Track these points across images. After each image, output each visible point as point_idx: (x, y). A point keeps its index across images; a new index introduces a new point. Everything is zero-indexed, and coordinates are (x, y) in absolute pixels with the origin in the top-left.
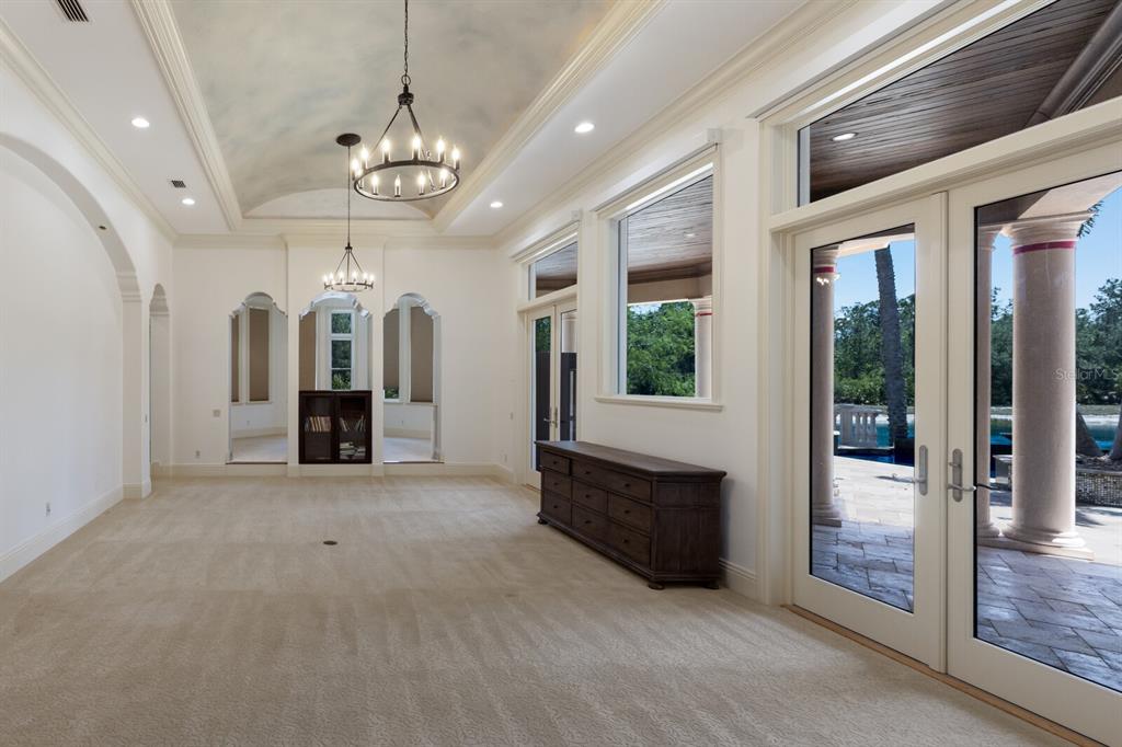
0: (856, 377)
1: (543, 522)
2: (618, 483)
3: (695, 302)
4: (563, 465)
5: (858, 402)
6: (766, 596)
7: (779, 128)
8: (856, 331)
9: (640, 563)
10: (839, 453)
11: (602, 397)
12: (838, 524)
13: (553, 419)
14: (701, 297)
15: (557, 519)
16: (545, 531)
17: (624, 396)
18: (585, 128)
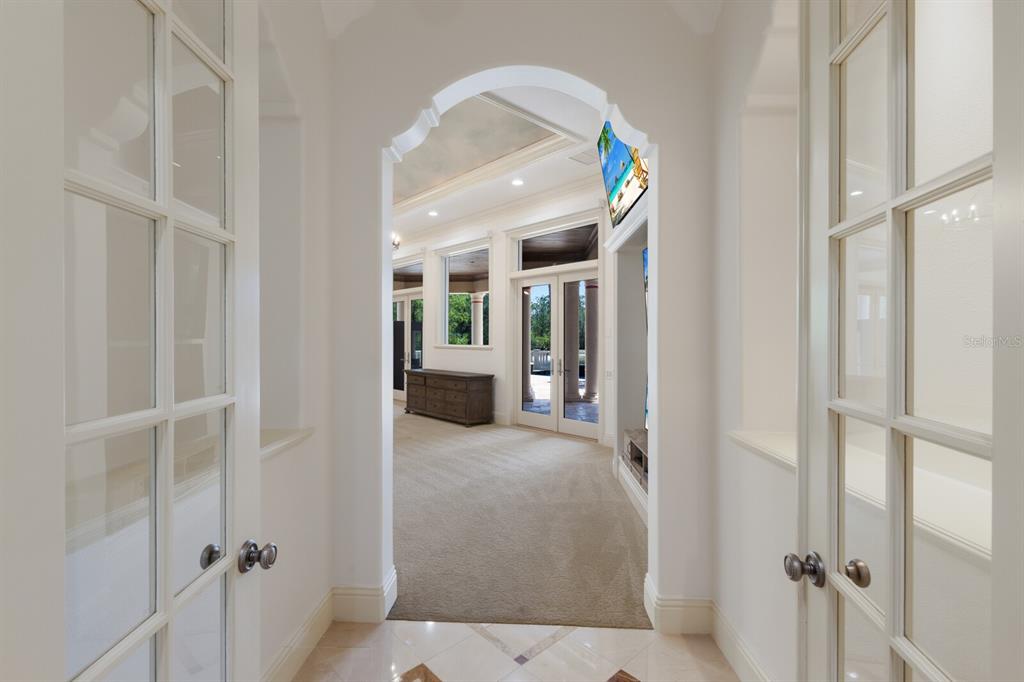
0: (542, 336)
1: (408, 412)
2: (450, 384)
3: (472, 295)
4: (421, 380)
5: (542, 349)
6: (508, 423)
7: (512, 239)
8: (542, 310)
9: (461, 418)
10: (533, 373)
11: (437, 345)
12: (532, 401)
13: (406, 358)
14: (474, 292)
15: (416, 408)
16: (410, 416)
17: (448, 345)
18: (433, 214)
